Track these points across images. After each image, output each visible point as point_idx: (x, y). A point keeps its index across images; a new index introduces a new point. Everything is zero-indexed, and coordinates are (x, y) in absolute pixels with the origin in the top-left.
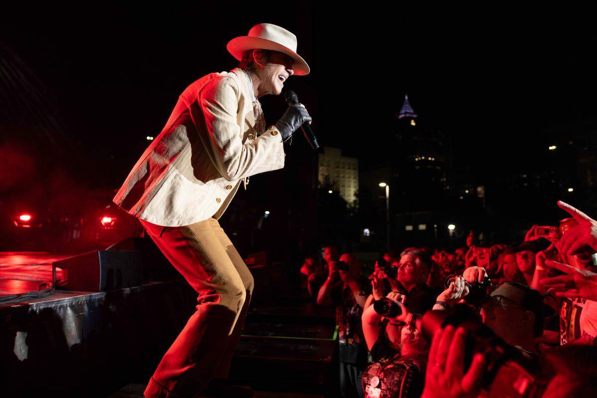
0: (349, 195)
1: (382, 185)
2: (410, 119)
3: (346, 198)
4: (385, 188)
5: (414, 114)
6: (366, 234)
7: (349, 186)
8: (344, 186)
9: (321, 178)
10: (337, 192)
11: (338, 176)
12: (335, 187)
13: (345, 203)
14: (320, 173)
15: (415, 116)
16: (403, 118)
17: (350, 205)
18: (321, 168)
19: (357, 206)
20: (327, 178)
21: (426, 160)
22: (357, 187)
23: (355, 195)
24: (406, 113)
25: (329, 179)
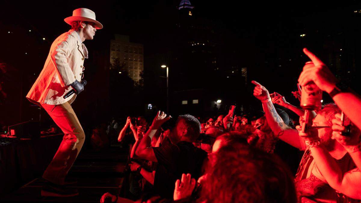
0: (136, 76)
1: (163, 66)
2: (188, 10)
3: (134, 78)
4: (166, 68)
5: (191, 6)
6: (150, 108)
7: (136, 68)
8: (131, 68)
9: (112, 61)
10: (125, 73)
11: (127, 59)
12: (123, 68)
13: (133, 82)
14: (111, 57)
15: (192, 8)
16: (181, 9)
17: (136, 84)
18: (112, 52)
19: (143, 85)
20: (117, 61)
21: (201, 45)
22: (143, 69)
23: (141, 75)
24: (184, 5)
25: (119, 62)
